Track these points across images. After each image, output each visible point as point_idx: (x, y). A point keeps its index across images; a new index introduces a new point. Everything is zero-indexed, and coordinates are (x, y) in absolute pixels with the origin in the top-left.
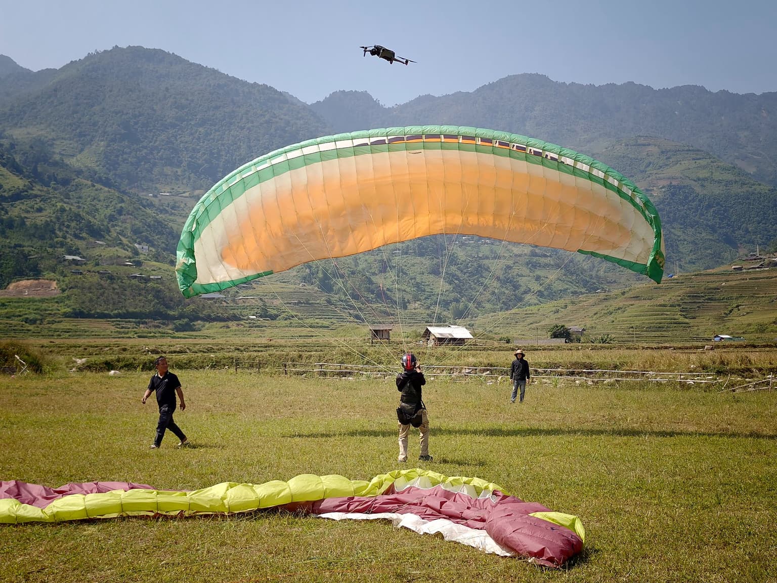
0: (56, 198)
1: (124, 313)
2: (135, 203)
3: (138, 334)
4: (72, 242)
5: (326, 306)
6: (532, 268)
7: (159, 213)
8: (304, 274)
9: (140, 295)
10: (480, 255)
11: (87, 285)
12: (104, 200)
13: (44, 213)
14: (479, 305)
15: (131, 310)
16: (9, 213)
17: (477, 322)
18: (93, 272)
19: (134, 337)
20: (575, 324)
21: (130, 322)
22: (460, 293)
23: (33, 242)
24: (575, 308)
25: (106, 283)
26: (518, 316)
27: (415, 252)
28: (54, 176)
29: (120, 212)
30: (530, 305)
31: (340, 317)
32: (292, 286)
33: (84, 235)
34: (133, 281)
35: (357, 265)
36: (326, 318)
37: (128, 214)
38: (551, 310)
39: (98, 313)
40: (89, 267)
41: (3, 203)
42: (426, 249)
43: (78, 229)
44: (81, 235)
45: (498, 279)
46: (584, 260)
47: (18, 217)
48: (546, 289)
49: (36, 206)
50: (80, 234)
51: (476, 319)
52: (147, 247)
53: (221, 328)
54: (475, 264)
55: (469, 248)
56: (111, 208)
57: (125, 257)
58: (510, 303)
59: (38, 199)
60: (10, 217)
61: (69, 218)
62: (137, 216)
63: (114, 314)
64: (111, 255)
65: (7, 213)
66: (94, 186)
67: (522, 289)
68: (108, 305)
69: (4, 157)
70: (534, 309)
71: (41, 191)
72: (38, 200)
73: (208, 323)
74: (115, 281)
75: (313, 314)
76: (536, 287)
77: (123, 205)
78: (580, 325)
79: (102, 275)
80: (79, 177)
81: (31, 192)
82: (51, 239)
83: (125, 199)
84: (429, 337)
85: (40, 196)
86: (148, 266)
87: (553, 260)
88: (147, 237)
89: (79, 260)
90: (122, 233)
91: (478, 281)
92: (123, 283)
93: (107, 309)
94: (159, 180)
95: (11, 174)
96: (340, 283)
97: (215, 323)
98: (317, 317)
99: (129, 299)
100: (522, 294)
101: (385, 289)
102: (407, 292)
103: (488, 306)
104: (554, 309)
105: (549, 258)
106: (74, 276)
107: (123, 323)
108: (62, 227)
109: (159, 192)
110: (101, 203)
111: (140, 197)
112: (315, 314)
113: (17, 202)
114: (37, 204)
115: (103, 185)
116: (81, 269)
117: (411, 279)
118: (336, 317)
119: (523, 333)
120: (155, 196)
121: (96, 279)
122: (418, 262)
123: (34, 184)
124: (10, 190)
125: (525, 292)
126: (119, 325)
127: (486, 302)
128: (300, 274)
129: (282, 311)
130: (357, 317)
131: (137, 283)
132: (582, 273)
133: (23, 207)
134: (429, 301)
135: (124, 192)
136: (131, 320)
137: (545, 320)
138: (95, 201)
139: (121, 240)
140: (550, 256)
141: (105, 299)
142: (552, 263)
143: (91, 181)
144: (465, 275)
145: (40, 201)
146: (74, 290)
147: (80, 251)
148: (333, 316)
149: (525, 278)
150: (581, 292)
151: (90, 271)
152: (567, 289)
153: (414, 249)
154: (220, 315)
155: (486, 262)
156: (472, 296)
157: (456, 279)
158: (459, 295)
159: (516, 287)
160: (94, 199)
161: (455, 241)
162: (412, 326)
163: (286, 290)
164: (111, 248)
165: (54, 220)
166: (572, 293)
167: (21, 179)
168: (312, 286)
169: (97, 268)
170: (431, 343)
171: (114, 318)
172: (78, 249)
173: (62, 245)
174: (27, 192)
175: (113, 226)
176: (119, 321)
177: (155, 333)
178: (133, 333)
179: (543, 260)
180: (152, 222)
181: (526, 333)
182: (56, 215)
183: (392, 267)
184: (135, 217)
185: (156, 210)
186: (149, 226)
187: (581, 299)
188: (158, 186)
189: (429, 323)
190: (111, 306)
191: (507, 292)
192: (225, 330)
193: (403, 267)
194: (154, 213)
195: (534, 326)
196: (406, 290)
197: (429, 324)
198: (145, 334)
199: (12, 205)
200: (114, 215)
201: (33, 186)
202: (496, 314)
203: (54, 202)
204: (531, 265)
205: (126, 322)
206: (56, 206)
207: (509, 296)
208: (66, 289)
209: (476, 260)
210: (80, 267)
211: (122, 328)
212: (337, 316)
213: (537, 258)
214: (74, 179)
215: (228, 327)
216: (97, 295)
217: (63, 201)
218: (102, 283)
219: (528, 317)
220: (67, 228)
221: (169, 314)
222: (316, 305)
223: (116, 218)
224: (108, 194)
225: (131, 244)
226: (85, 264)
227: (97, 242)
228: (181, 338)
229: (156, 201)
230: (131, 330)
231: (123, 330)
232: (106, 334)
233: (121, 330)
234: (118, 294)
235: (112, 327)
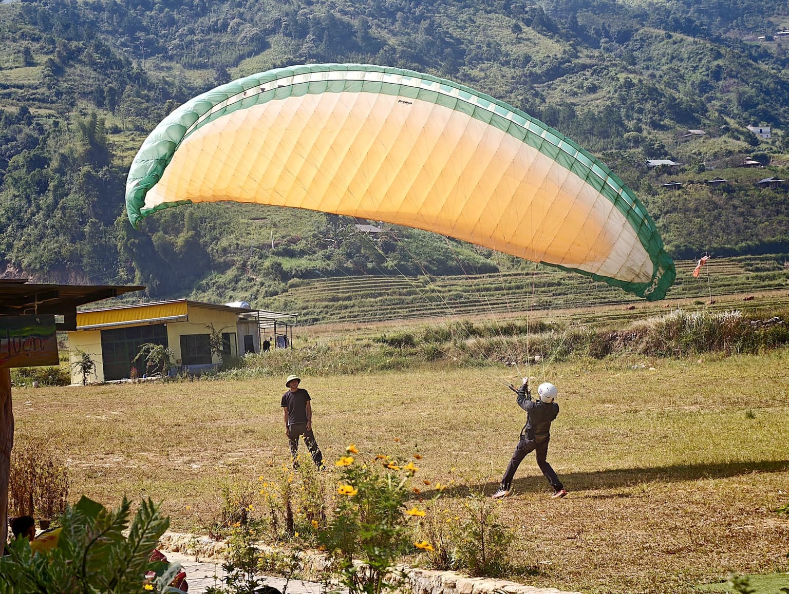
0: (615, 65)
1: (756, 245)
2: (740, 57)
4: (651, 136)
7: (781, 68)
9: (778, 212)
11: (691, 205)
12: (689, 58)
13: (601, 93)
15: (768, 239)
16: (547, 101)
18: (699, 182)
21: (767, 259)
23: (591, 143)
25: (721, 199)
28: (604, 28)
29: (717, 74)
33: (667, 122)
34: (766, 191)
37: (732, 77)
39: (715, 248)
40: (690, 175)
41: (535, 85)
43: (657, 113)
44: (662, 123)
47: (560, 105)
49: (586, 83)
50: (660, 120)
52: (768, 129)
56: (700, 71)
57: (740, 152)
59: (588, 71)
60: (551, 107)
61: (641, 96)
62: (745, 78)
63: (740, 248)
64: (716, 150)
65: (544, 101)
66: (670, 37)
68: (728, 234)
69: (527, 9)
71: (591, 57)
72: (588, 74)
74: (735, 194)
77: (720, 62)
79: (714, 186)
80: (644, 25)
81: (577, 61)
82: (619, 134)
83: (723, 52)
85: (591, 66)
86: (779, 163)
88: (767, 111)
89: (672, 166)
90: (723, 111)
92: (748, 196)
93: (728, 242)
94: (774, 10)
95: (540, 35)
99: (761, 222)
106: (670, 193)
107: (757, 262)
108: (631, 113)
109: (775, 31)
110: (684, 64)
111: (745, 44)
113: (557, 81)
114: (587, 79)
115: (684, 33)
116: (679, 178)
120: (769, 39)
121: (704, 193)
123: (579, 48)
124: (543, 63)
126: (752, 265)
131: (772, 194)
133: (567, 87)
135: (718, 40)
136: (769, 255)
138: (674, 61)
139: (726, 123)
141: (723, 225)
143: (665, 29)
145: (592, 75)
146: (673, 215)
147: (666, 149)
151: (692, 182)
160: (673, 58)
164: (715, 140)
165: (617, 103)
167: (558, 41)
169: (703, 176)
171: (742, 255)
172: (663, 147)
173: (637, 142)
174: (570, 62)
175: (710, 100)
176: (751, 259)
178: (783, 278)
180: (772, 85)
182: (620, 95)
184: (743, 81)
185: (775, 63)
186: (767, 92)
188: (772, 19)
190: (734, 236)
194: (773, 69)
199: (549, 87)
200: (707, 82)
201: (578, 52)
203: (613, 73)
205: (762, 260)
206: (618, 79)
208: (660, 215)
210: (675, 176)
211: (757, 270)
214: (637, 30)
216: (709, 221)
217: (626, 69)
218: (715, 198)
220: (638, 113)
223: (711, 86)
224: (695, 47)
225: (743, 127)
226: (683, 170)
227: (690, 131)
229: (773, 48)
230: (777, 272)
231: (764, 274)
232: (739, 282)
233: (759, 274)
234: (742, 214)
235: (742, 271)
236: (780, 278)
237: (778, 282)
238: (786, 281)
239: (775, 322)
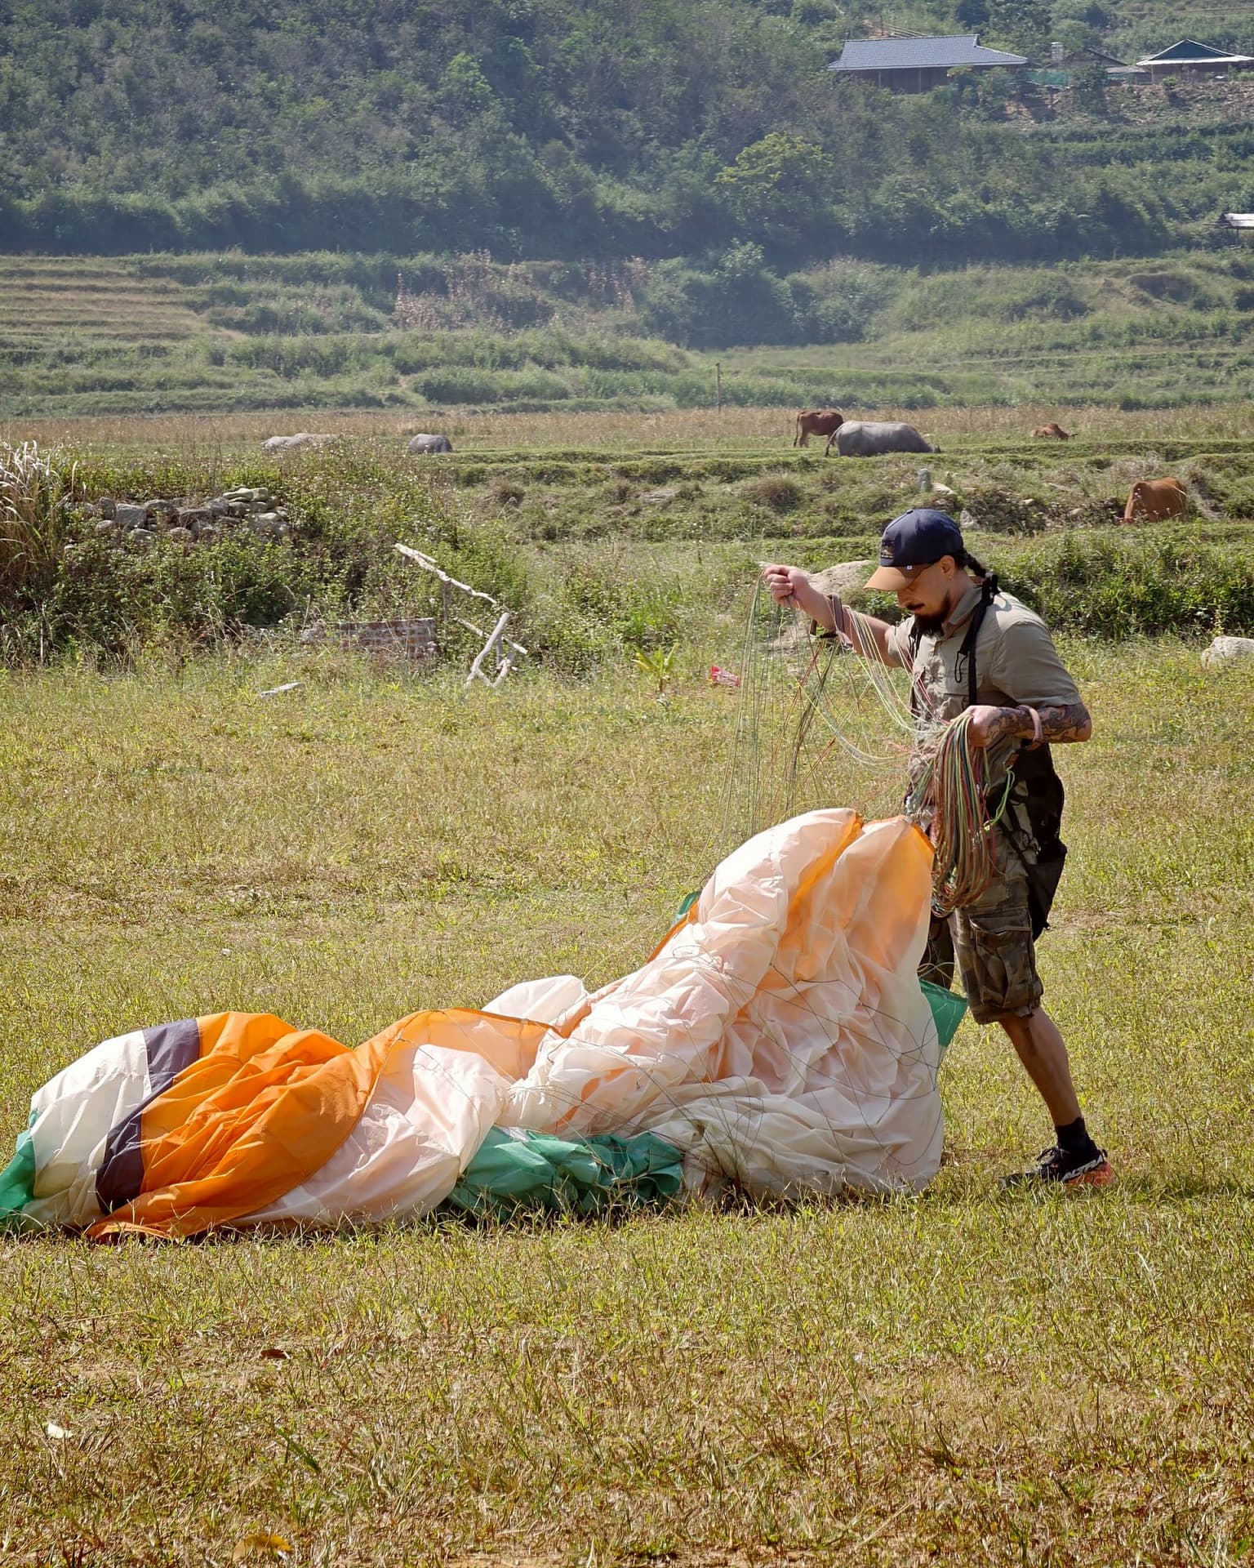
1: (269, 206)
3: (423, 376)
19: (393, 399)
21: (318, 275)
53: (1018, 312)
63: (191, 213)
68: (143, 144)
73: (912, 274)
97: (973, 272)
99: (296, 97)
107: (268, 286)
126: (242, 300)
136: (325, 258)
141: (120, 95)
154: (1005, 205)
171: (201, 247)
176: (239, 272)
177: (549, 366)
178: (382, 367)
190: (165, 156)
192: (1052, 328)
198: (475, 376)
205: (293, 277)
211: (266, 322)
215: (1072, 307)
221: (608, 211)
228: (739, 398)
230: (353, 339)
231: (292, 343)
232: (175, 373)
233: (269, 340)
234: (209, 52)
235: (195, 322)
236: (365, 367)
237: (358, 386)
238: (394, 381)
239: (235, 515)
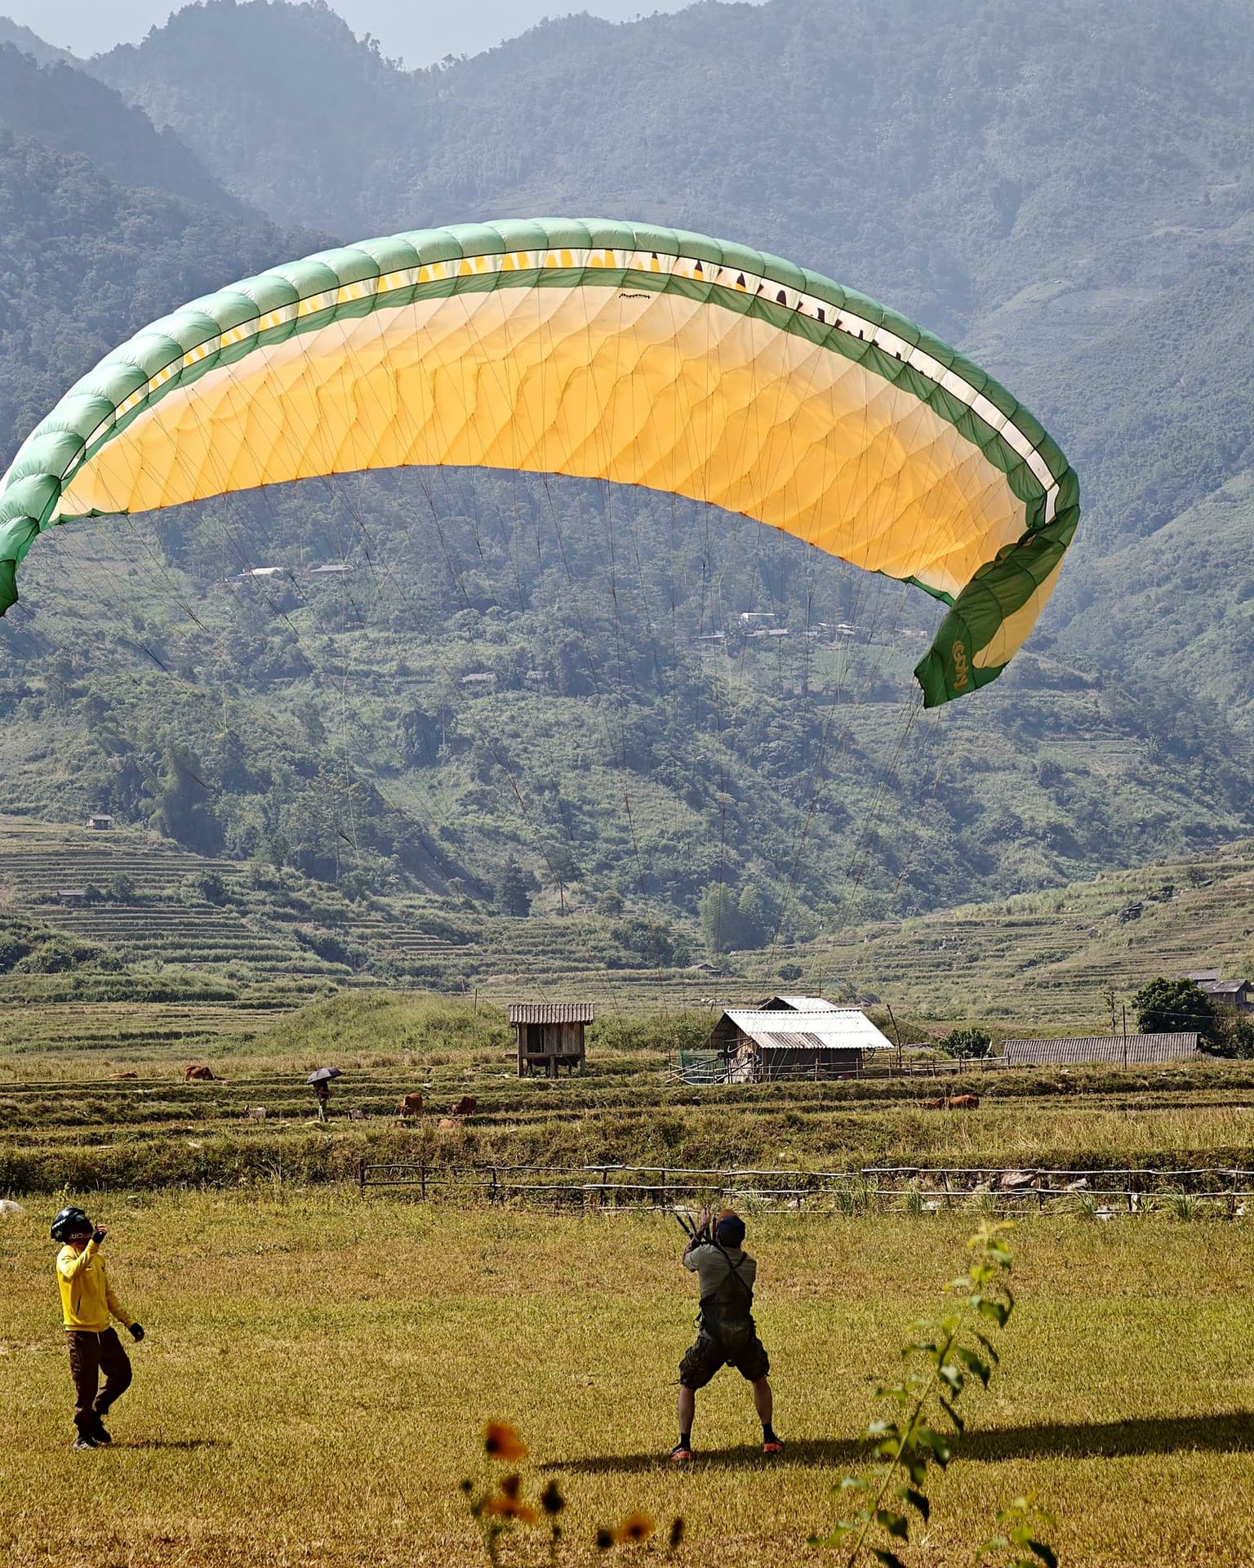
5: (204, 910)
6: (1024, 736)
8: (102, 776)
10: (816, 684)
14: (815, 890)
17: (814, 961)
20: (1210, 963)
22: (739, 841)
24: (1202, 897)
26: (979, 935)
27: (551, 679)
30: (1020, 887)
31: (264, 953)
32: (54, 828)
35: (317, 734)
36: (205, 959)
38: (1108, 907)
42: (594, 665)
45: (889, 780)
46: (1232, 699)
48: (1080, 821)
51: (808, 946)
54: (796, 724)
55: (769, 658)
58: (939, 879)
67: (988, 821)
70: (1041, 901)
75: (152, 941)
76: (1039, 810)
78: (1227, 965)
84: (734, 1045)
87: (1112, 701)
91: (811, 793)
96: (249, 811)
98: (169, 953)
100: (989, 841)
101: (434, 831)
102: (524, 844)
103: (854, 894)
104: (1120, 902)
105: (1093, 693)
112: (159, 942)
117: (540, 789)
118: (246, 952)
119: (1002, 1003)
122: (566, 718)
125: (1001, 834)
127: (843, 877)
128: (85, 778)
129: (33, 933)
130: (329, 950)
132: (1225, 751)
134: (614, 879)
137: (1087, 947)
140: (1098, 685)
142: (1105, 710)
144: (755, 767)
148: (236, 947)
149: (1001, 775)
150: (1223, 830)
152: (1162, 820)
153: (548, 666)
155: (840, 712)
156: (786, 854)
157: (722, 787)
158: (733, 852)
159: (964, 813)
161: (713, 630)
162: (554, 982)
163: (33, 846)
166: (1188, 831)
168: (138, 825)
170: (741, 1073)
179: (1070, 702)
181: (1016, 1001)
183: (461, 744)
187: (1228, 860)
189: (622, 967)
191: (924, 833)
193: (506, 742)
195: (1042, 972)
196: (522, 834)
197: (621, 972)
202: (884, 925)
204: (1019, 722)
207: (934, 852)
209: (797, 708)
212: (251, 947)
213: (1045, 692)
219: (1018, 937)
222: (161, 906)
